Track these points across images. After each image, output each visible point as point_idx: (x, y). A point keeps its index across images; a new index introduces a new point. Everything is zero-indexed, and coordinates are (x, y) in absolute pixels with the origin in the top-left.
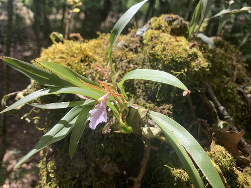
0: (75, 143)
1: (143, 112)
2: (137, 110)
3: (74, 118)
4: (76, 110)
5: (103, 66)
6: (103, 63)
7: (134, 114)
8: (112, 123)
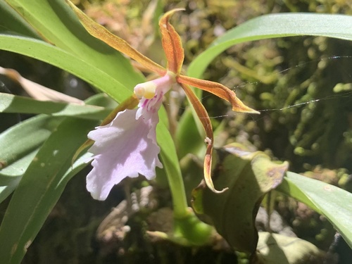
0: (15, 247)
1: (271, 173)
2: (248, 164)
3: (20, 156)
4: (29, 133)
5: (128, 20)
6: (125, 11)
7: (237, 173)
8: (136, 207)
